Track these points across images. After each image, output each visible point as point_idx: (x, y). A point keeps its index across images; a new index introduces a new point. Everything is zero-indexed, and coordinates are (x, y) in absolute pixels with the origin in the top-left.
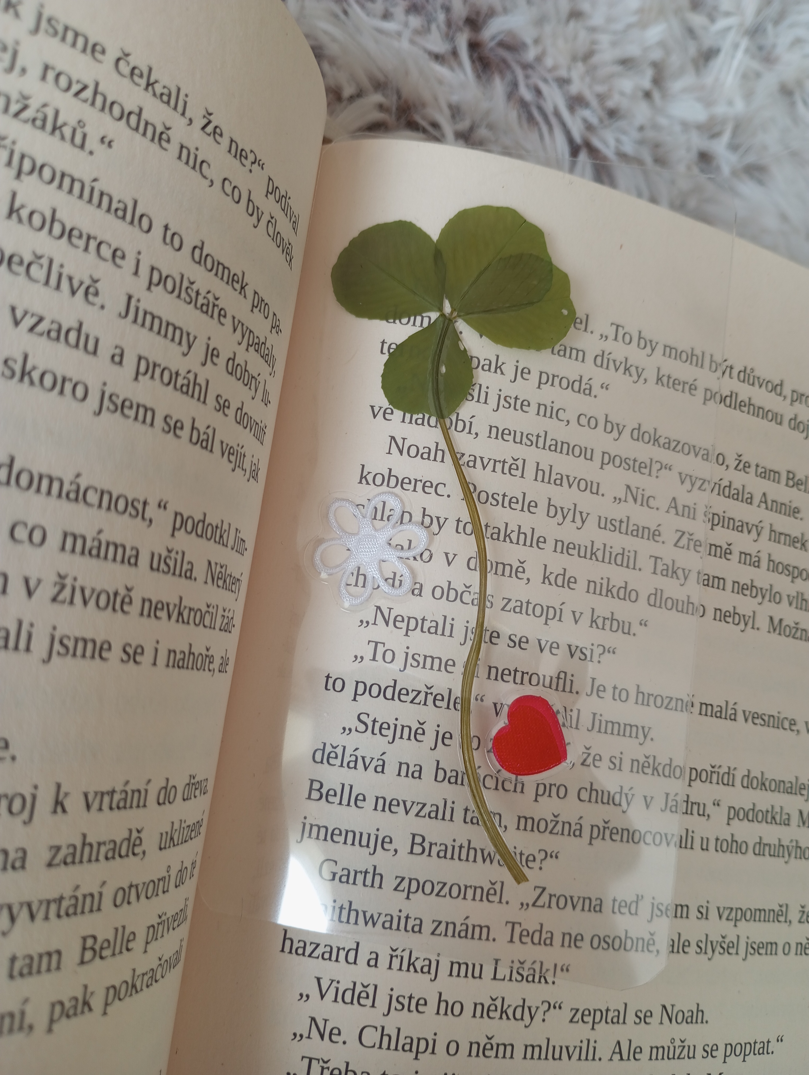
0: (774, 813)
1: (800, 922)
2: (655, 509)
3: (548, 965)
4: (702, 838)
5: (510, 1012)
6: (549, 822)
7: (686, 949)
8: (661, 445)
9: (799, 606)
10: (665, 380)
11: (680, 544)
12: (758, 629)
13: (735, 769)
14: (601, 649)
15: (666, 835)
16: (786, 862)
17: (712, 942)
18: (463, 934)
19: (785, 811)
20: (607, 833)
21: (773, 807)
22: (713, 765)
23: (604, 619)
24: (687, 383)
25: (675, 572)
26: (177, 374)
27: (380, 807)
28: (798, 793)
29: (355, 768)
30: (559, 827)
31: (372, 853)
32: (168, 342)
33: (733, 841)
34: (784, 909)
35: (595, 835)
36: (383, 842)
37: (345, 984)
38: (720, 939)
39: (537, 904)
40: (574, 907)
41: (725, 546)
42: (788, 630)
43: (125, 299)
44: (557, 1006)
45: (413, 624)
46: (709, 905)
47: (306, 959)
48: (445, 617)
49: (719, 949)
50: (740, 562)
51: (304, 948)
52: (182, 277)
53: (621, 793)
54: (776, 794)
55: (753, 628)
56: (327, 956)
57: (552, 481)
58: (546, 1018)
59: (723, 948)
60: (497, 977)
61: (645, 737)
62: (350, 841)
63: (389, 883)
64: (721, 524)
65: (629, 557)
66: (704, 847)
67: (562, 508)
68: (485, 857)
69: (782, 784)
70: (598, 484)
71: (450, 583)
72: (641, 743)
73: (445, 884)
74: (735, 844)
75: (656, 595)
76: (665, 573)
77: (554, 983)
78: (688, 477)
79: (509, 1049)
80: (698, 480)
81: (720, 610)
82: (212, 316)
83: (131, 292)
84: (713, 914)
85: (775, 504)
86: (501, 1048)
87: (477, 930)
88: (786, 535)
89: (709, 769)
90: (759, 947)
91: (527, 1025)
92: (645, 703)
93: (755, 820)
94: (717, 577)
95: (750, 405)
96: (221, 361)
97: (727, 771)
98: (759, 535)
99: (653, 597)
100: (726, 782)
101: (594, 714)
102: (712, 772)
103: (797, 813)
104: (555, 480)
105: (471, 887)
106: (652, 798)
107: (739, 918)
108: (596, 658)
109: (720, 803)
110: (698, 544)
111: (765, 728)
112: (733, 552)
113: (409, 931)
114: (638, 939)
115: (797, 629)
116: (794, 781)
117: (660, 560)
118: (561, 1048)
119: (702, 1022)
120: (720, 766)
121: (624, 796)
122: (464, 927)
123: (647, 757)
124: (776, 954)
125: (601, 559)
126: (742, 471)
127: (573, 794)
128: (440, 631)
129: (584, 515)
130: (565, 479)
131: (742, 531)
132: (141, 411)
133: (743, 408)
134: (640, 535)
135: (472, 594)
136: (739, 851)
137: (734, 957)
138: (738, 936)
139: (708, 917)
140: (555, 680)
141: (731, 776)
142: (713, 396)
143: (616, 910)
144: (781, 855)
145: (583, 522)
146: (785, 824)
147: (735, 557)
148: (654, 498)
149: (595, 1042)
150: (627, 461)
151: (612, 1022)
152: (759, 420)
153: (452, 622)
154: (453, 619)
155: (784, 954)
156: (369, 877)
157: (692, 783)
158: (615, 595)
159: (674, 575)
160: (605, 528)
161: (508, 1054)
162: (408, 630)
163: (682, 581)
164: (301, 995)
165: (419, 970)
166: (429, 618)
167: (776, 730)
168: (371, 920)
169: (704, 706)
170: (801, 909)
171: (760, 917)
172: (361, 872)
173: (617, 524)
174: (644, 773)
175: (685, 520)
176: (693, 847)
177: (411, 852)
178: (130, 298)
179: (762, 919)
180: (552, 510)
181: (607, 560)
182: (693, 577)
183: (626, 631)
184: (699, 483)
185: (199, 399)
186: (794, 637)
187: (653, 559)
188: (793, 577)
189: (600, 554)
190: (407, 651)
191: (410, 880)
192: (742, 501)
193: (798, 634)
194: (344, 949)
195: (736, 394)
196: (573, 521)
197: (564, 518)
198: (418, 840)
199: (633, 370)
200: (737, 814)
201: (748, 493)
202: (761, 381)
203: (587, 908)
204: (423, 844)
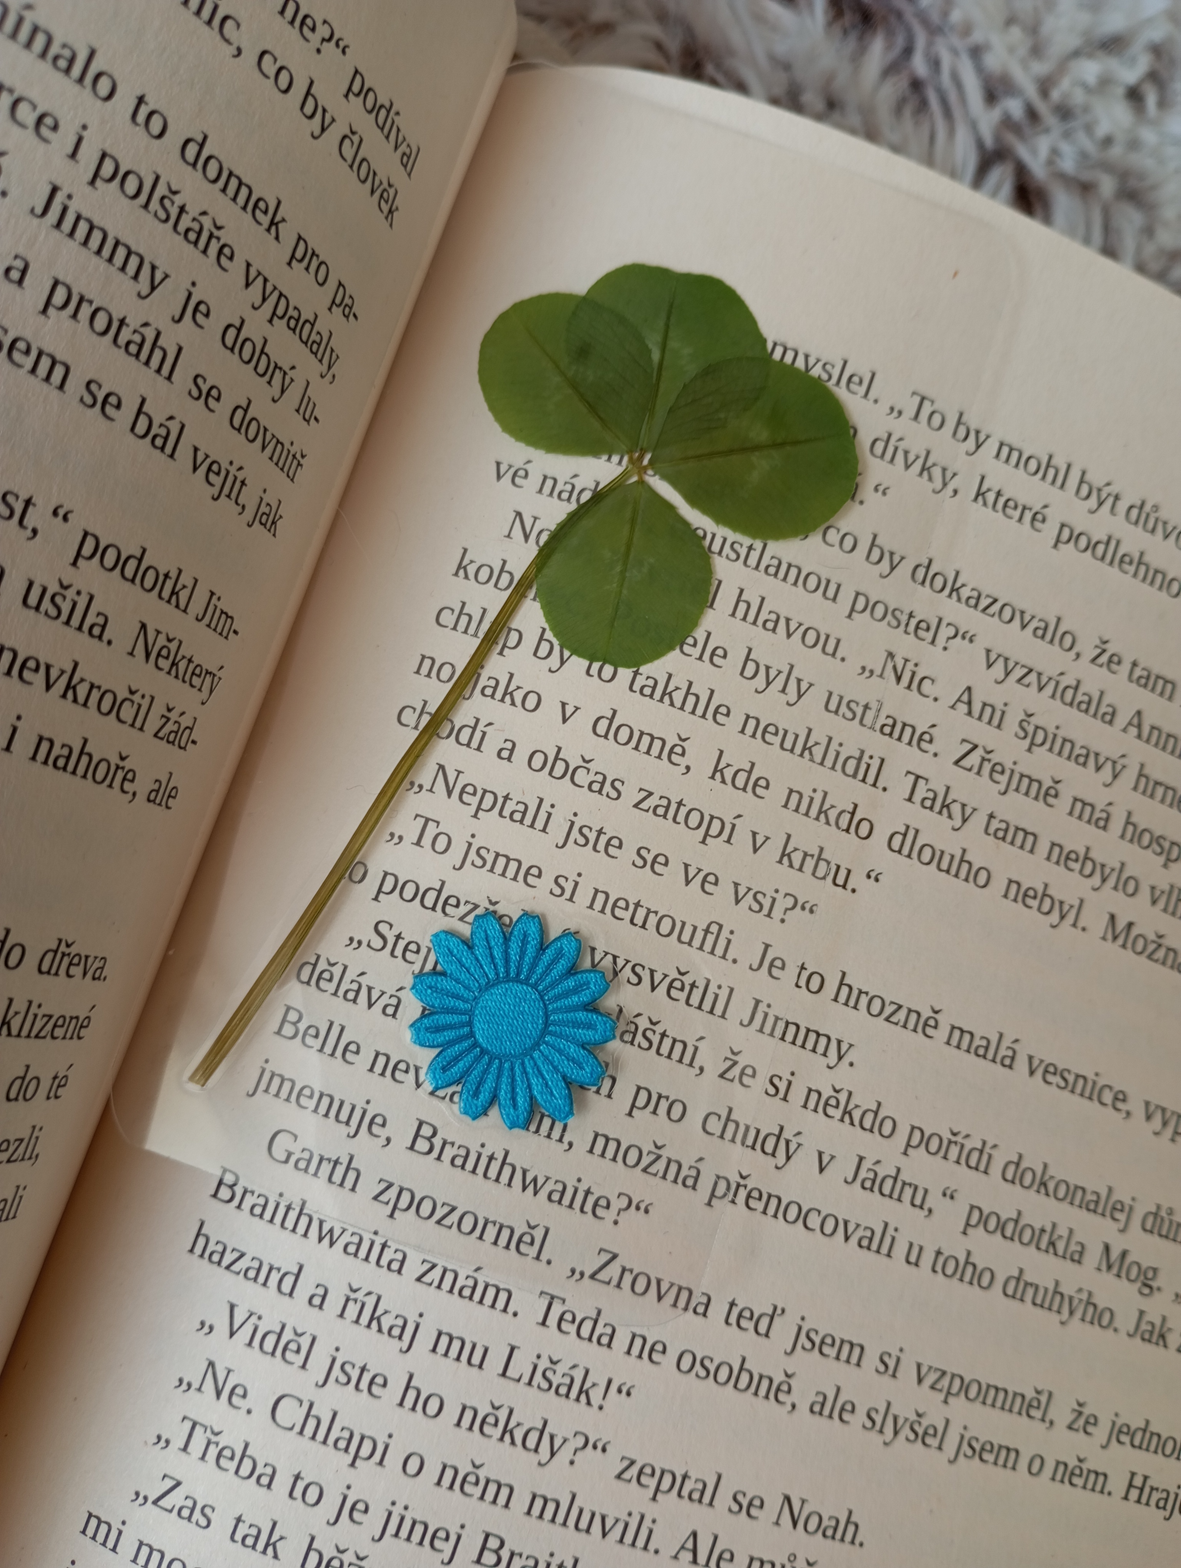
0: (1055, 1236)
1: (1070, 1427)
2: (931, 699)
3: (598, 1377)
4: (911, 1245)
5: (518, 1435)
6: (645, 1153)
7: (846, 1416)
8: (964, 599)
9: (1171, 909)
10: (991, 497)
11: (966, 763)
12: (1084, 929)
13: (995, 1146)
14: (790, 902)
15: (846, 1223)
16: (1062, 1323)
17: (895, 1419)
18: (467, 1292)
19: (1077, 1238)
20: (742, 1194)
21: (1054, 1225)
22: (955, 1131)
23: (806, 854)
24: (1030, 509)
25: (948, 806)
26: (122, 322)
27: (379, 1068)
28: (1108, 1213)
29: (354, 1001)
30: (661, 1165)
31: (352, 1134)
32: (113, 270)
33: (967, 1262)
34: (1044, 1399)
35: (720, 1191)
36: (372, 1122)
37: (269, 1323)
38: (914, 1417)
39: (598, 1277)
40: (660, 1298)
41: (1048, 783)
42: (1140, 943)
43: (48, 190)
44: (600, 1445)
45: (489, 800)
46: (902, 1356)
47: (221, 1271)
48: (541, 800)
49: (906, 1432)
50: (1071, 813)
51: (223, 1254)
52: (157, 178)
53: (778, 1138)
54: (1065, 1206)
55: (1074, 925)
56: (252, 1274)
57: (760, 622)
58: (577, 1459)
59: (916, 1434)
60: (508, 1374)
61: (840, 1058)
62: (323, 1109)
63: (369, 1186)
64: (1047, 745)
65: (869, 766)
66: (913, 1259)
67: (768, 668)
68: (527, 1182)
69: (1079, 1193)
70: (838, 641)
71: (559, 749)
72: (831, 1065)
73: (453, 1209)
74: (970, 1269)
75: (905, 835)
76: (928, 803)
77: (601, 1408)
78: (1001, 660)
79: (505, 1492)
80: (1018, 666)
81: (1019, 884)
82: (205, 252)
83: (58, 183)
84: (908, 1372)
85: (1156, 733)
86: (492, 1488)
87: (491, 1292)
88: (1167, 788)
89: (946, 1135)
90: (983, 1449)
91: (543, 1462)
92: (852, 1003)
93: (1016, 1238)
94: (1023, 830)
95: (1140, 563)
96: (214, 325)
97: (979, 1146)
98: (1115, 777)
99: (898, 839)
100: (973, 1163)
101: (758, 1002)
102: (950, 1142)
103: (1100, 1248)
104: (766, 621)
105: (494, 1223)
106: (833, 1157)
107: (955, 1389)
108: (777, 913)
109: (955, 1195)
110: (997, 769)
111: (1066, 1094)
112: (1061, 795)
113: (382, 1267)
114: (761, 1377)
115: (1160, 945)
116: (1104, 1195)
117: (924, 781)
118: (593, 1515)
119: (853, 1542)
120: (967, 1136)
121: (782, 1143)
122: (471, 1283)
123: (837, 1091)
124: (1014, 1468)
125: (818, 758)
126: (1105, 669)
127: (695, 1118)
128: (528, 820)
129: (804, 686)
130: (782, 622)
131: (1084, 764)
132: (45, 363)
133: (1126, 567)
134: (896, 734)
135: (592, 773)
136: (975, 1281)
137: (934, 1452)
138: (947, 1422)
139: (897, 1375)
140: (700, 935)
141: (985, 1158)
142: (1074, 538)
143: (733, 1319)
144: (1055, 1307)
145: (800, 696)
146: (1073, 1260)
147: (1063, 803)
148: (933, 681)
149: (654, 1521)
150: (897, 613)
151: (690, 1498)
152: (1154, 590)
153: (550, 810)
154: (553, 806)
155: (1030, 1472)
156: (340, 1170)
157: (910, 1151)
158: (832, 821)
159: (945, 810)
160: (836, 712)
161: (502, 1499)
162: (479, 808)
163: (958, 822)
164: (203, 1324)
165: (385, 1329)
166: (515, 797)
167: (1086, 1102)
168: (329, 1237)
169: (957, 1033)
170: (1077, 1407)
171: (995, 1400)
172: (329, 1160)
173: (859, 711)
174: (826, 1114)
175: (983, 725)
176: (892, 1254)
177: (412, 1148)
178: (55, 190)
179: (999, 1403)
180: (751, 667)
181: (829, 762)
182: (979, 820)
183: (840, 880)
184: (1019, 672)
185: (159, 371)
186: (1150, 957)
187: (912, 778)
188: (1168, 859)
189: (818, 752)
190: (471, 840)
191: (401, 1190)
192: (1095, 715)
193: (1161, 954)
194: (279, 1270)
195: (1118, 543)
196: (783, 691)
197: (768, 684)
198: (426, 1131)
199: (937, 472)
200: (984, 1220)
201: (1108, 705)
202: (1170, 529)
203: (682, 1303)
204: (433, 1140)
